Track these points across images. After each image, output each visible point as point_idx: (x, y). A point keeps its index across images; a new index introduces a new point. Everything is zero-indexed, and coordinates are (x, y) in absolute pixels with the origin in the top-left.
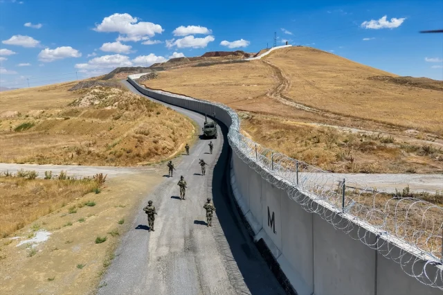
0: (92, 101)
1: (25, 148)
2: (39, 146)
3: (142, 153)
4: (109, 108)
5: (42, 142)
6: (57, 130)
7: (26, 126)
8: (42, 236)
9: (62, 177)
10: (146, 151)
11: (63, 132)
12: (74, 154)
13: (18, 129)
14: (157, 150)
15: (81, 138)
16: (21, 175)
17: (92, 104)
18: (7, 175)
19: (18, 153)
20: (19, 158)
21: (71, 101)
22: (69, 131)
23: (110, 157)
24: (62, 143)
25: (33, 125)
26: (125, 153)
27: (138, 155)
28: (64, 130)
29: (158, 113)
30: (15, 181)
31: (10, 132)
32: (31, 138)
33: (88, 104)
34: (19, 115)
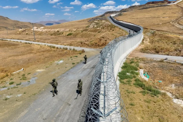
0: (94, 26)
1: (67, 41)
2: (71, 41)
3: (100, 44)
4: (98, 28)
5: (73, 39)
6: (79, 36)
7: (70, 34)
8: (61, 62)
9: (74, 50)
10: (102, 44)
11: (80, 36)
12: (80, 43)
13: (68, 35)
14: (106, 43)
15: (85, 39)
16: (64, 49)
17: (94, 27)
18: (60, 48)
19: (65, 42)
20: (65, 44)
21: (87, 26)
22: (82, 36)
23: (90, 45)
24: (79, 40)
25: (72, 34)
26: (95, 44)
27: (99, 45)
28: (81, 36)
29: (113, 30)
30: (61, 50)
31: (66, 36)
32: (70, 38)
33: (92, 27)
34: (70, 30)
